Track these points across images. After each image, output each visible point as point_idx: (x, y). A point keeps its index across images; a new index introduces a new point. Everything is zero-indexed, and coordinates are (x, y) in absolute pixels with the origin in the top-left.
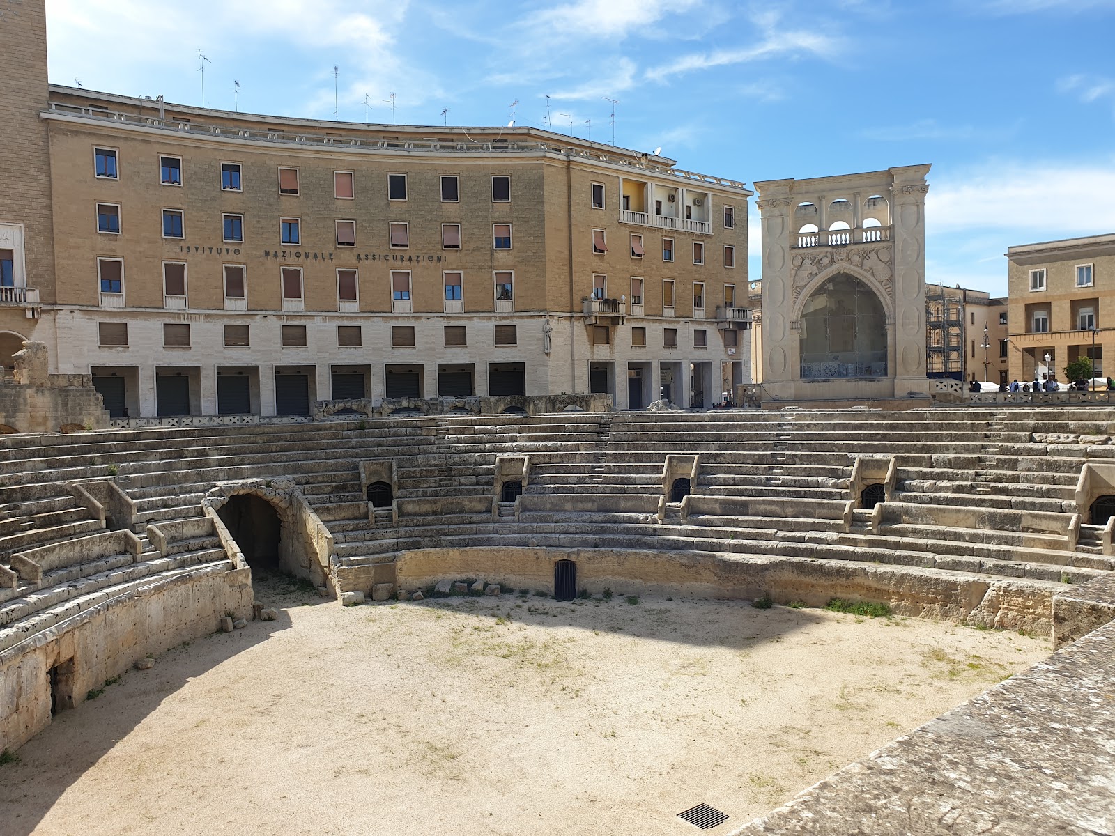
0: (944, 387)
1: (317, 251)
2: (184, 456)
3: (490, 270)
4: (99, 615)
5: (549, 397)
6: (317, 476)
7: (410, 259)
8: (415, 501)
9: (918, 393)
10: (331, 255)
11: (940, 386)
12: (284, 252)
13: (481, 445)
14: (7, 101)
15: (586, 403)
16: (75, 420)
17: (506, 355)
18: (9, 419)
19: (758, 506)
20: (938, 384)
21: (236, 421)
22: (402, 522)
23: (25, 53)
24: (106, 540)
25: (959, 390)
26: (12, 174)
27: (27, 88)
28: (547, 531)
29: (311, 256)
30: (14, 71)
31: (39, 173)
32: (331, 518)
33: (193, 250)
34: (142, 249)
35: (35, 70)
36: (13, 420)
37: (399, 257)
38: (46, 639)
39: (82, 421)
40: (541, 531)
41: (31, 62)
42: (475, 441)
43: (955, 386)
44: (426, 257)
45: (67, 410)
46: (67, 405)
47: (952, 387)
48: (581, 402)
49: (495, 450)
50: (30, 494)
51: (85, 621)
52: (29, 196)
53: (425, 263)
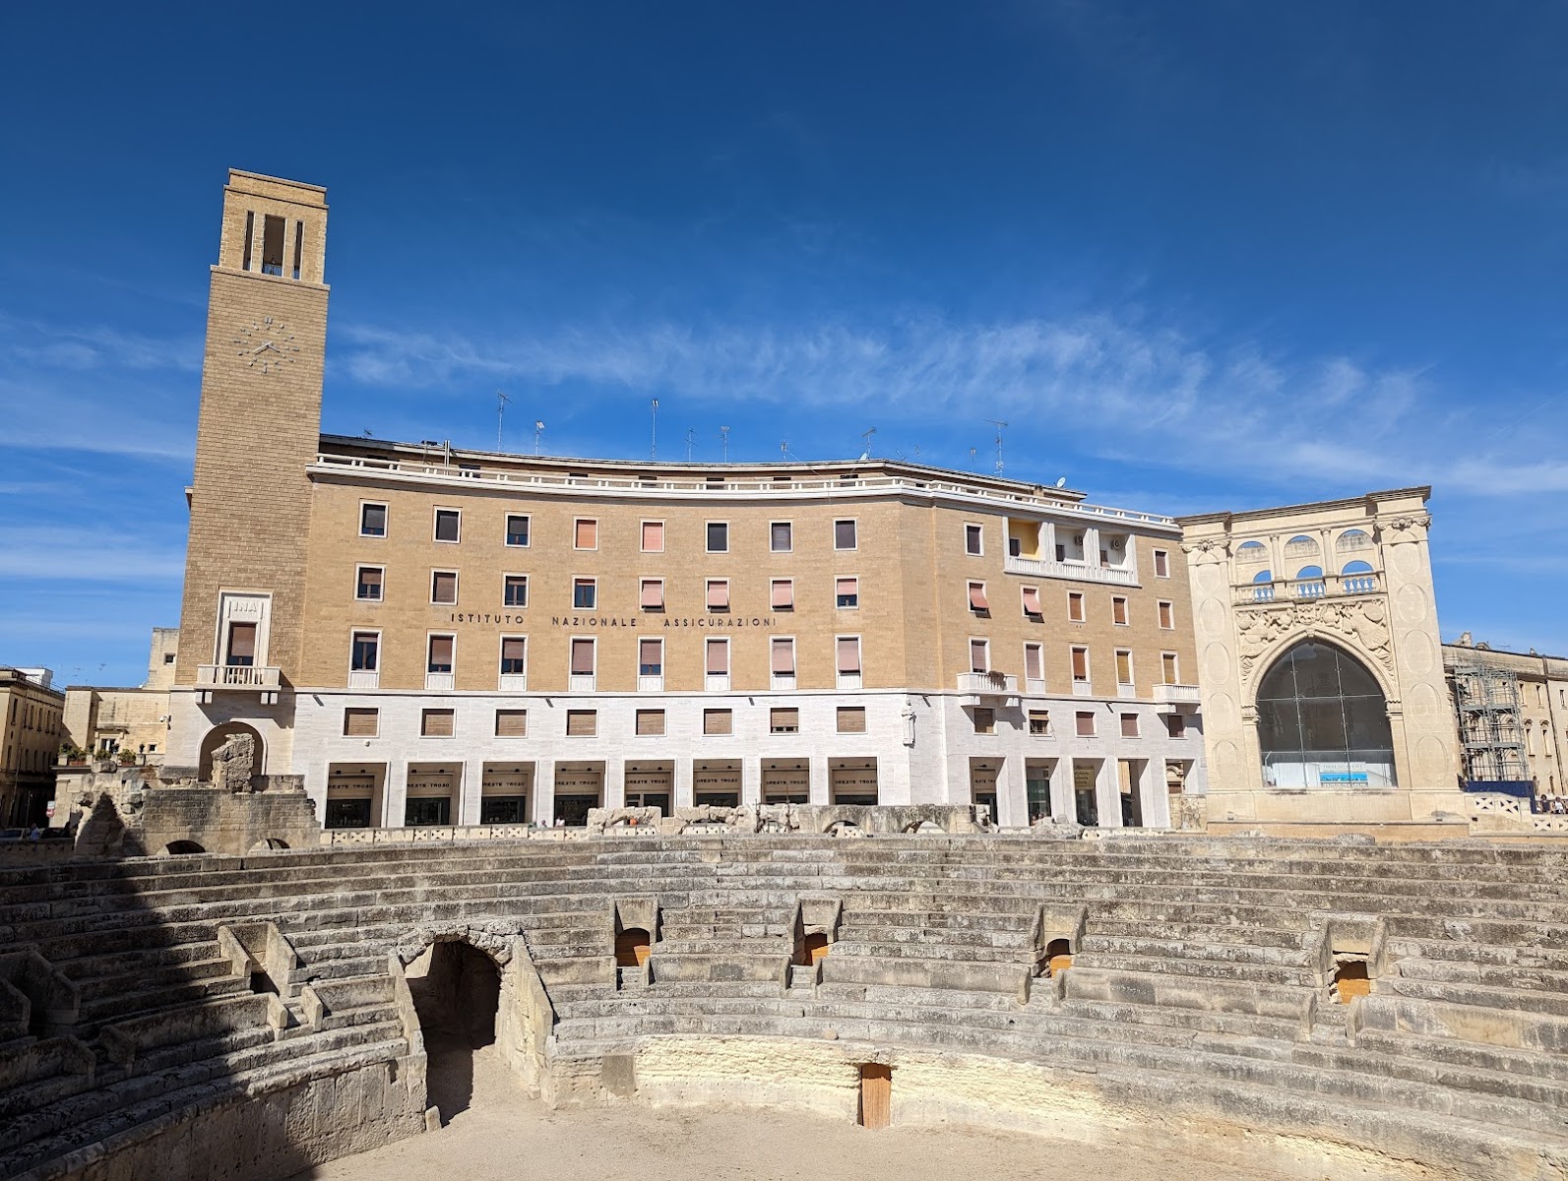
0: (1489, 806)
1: (615, 617)
2: (384, 886)
3: (831, 635)
4: (181, 1122)
5: (893, 809)
6: (552, 919)
7: (730, 623)
8: (674, 960)
9: (1449, 814)
10: (633, 620)
11: (1483, 803)
12: (576, 619)
13: (779, 880)
14: (270, 454)
15: (944, 818)
16: (276, 834)
17: (852, 747)
18: (195, 833)
19: (1168, 991)
20: (1479, 800)
21: (499, 834)
22: (654, 990)
23: (297, 403)
24: (241, 1007)
25: (1514, 810)
26: (267, 537)
27: (295, 440)
28: (854, 1015)
29: (610, 623)
30: (282, 422)
31: (298, 534)
32: (560, 980)
33: (466, 618)
34: (405, 618)
35: (305, 420)
36: (200, 834)
37: (716, 622)
38: (86, 1160)
39: (285, 835)
40: (847, 1014)
41: (302, 412)
42: (769, 872)
43: (1506, 803)
44: (750, 621)
45: (267, 821)
46: (268, 814)
47: (1502, 805)
48: (936, 818)
49: (796, 887)
50: (163, 938)
51: (156, 1133)
52: (283, 560)
53: (748, 628)
